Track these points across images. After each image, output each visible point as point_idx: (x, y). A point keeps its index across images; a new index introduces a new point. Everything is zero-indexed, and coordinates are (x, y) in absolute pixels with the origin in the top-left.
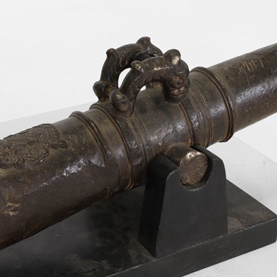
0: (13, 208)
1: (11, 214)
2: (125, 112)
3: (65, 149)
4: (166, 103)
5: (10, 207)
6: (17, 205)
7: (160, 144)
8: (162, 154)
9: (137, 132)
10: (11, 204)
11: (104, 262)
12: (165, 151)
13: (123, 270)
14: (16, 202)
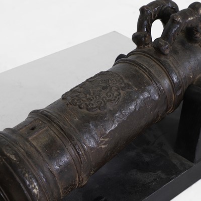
0: (104, 142)
1: (103, 146)
2: (167, 55)
3: (131, 90)
4: (190, 44)
5: (102, 142)
6: (106, 140)
7: (191, 77)
8: (192, 84)
9: (177, 70)
10: (103, 139)
11: (159, 172)
12: (194, 82)
13: (176, 176)
14: (106, 137)
